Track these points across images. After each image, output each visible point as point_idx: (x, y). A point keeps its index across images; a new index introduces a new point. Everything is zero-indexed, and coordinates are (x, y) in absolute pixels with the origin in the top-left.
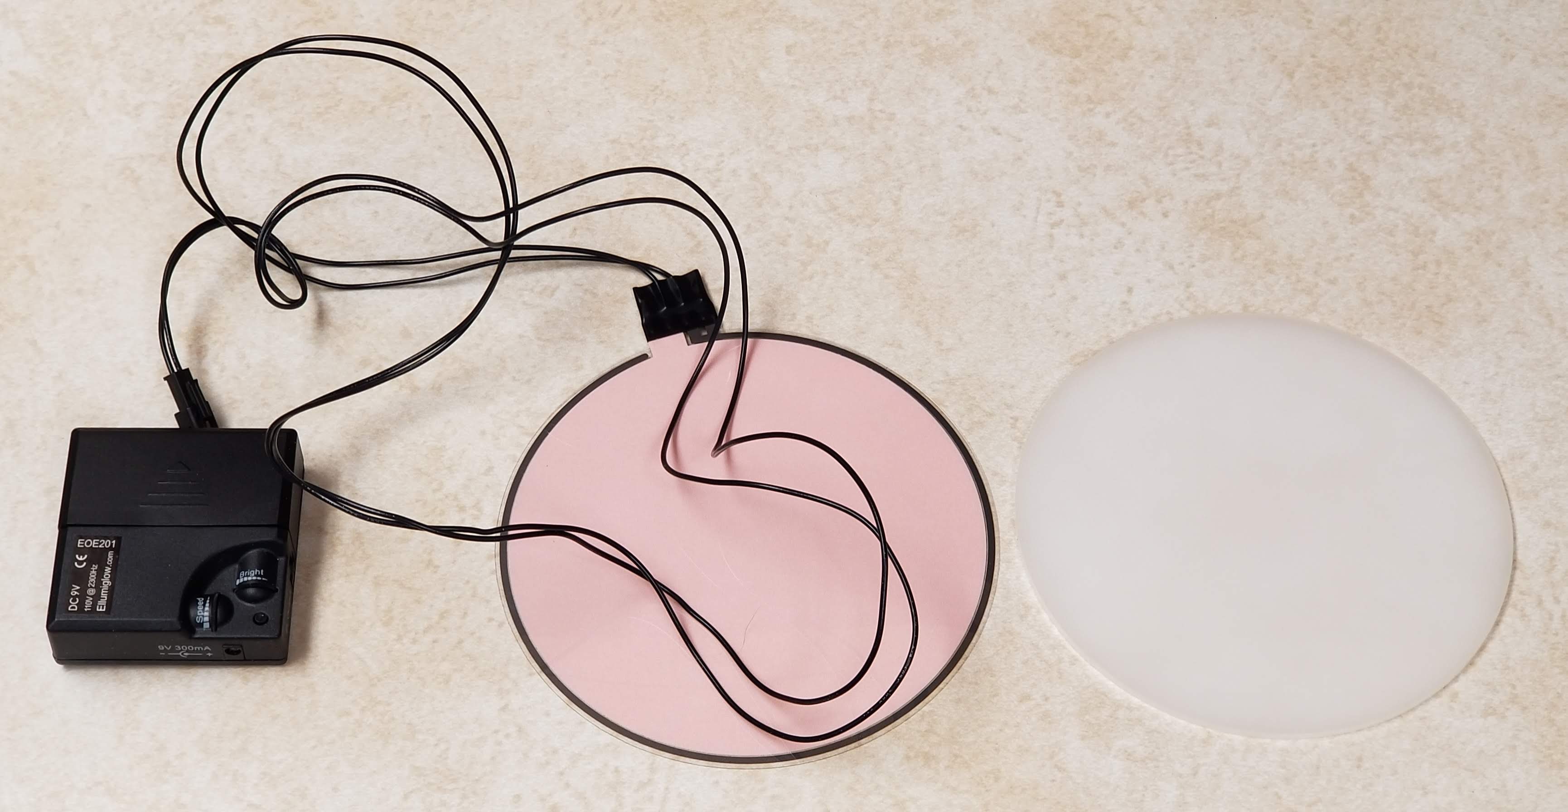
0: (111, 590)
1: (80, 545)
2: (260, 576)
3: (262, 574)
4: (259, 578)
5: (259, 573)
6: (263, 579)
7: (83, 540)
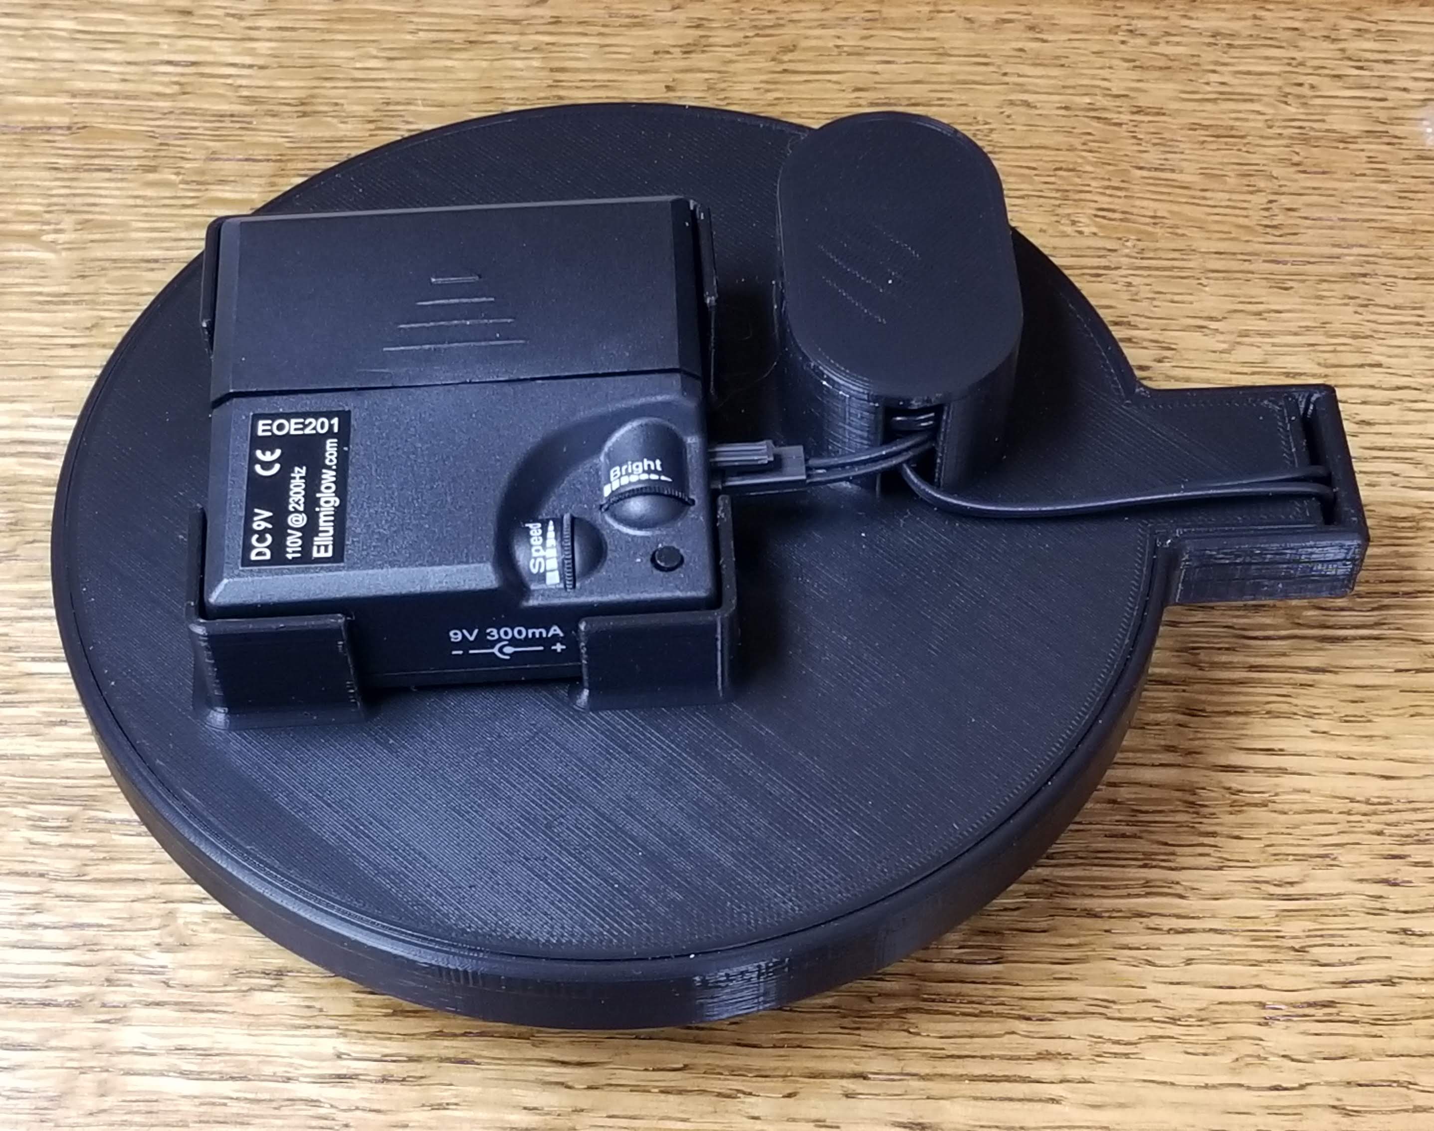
0: (340, 515)
1: (264, 431)
2: (655, 472)
3: (659, 468)
4: (654, 477)
5: (653, 468)
6: (663, 478)
7: (269, 422)
